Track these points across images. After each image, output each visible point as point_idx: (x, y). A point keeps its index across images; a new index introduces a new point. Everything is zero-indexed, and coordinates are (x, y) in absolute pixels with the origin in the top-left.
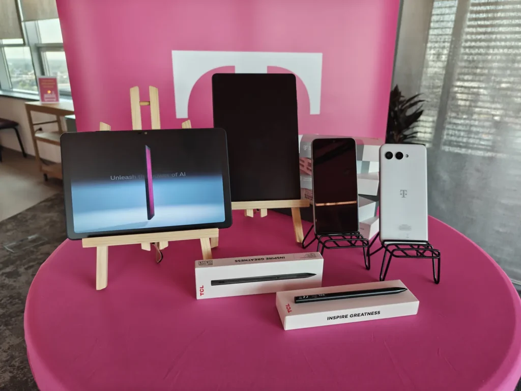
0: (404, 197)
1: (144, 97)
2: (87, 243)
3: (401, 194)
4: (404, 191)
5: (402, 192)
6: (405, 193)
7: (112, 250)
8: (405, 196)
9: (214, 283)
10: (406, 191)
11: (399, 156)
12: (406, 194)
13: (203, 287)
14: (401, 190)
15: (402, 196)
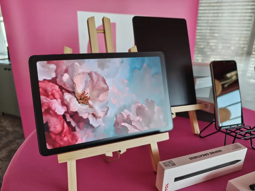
9: (177, 179)
13: (168, 185)
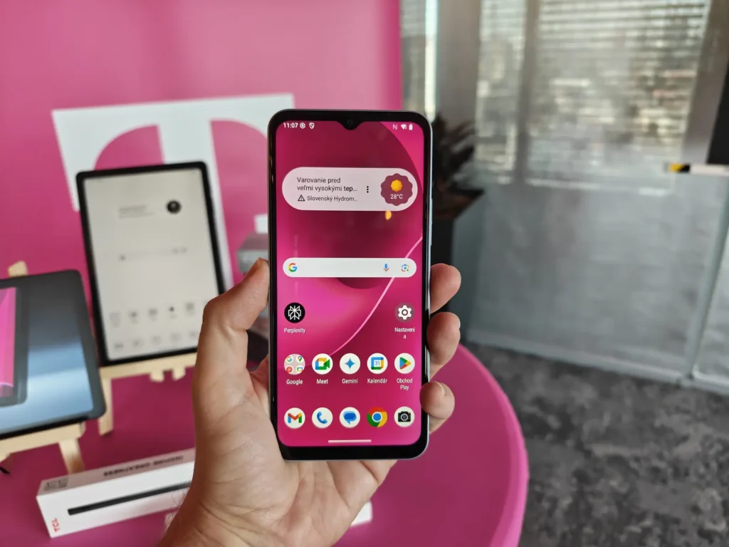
9: (74, 511)
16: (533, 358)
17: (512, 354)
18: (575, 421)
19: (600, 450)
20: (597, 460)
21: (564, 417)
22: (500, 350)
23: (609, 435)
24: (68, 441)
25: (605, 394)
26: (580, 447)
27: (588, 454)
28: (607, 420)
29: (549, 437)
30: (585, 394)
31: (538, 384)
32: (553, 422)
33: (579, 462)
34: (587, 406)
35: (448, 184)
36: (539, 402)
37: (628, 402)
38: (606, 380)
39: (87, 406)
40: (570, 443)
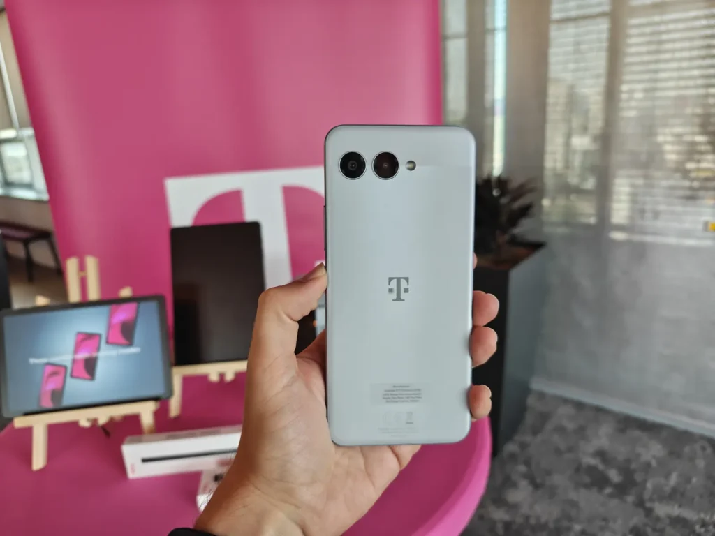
0: (399, 298)
1: (82, 267)
2: (19, 422)
3: (391, 290)
4: (399, 280)
5: (394, 284)
6: (404, 284)
7: (52, 429)
8: (403, 295)
9: (145, 460)
10: (407, 279)
11: (387, 165)
12: (406, 291)
14: (391, 279)
15: (394, 296)
16: (599, 410)
17: (579, 406)
18: (638, 477)
19: (662, 510)
20: (658, 519)
21: (627, 472)
22: (566, 401)
23: (675, 495)
24: (146, 412)
25: (674, 454)
26: (640, 503)
27: (649, 512)
28: (674, 479)
29: (608, 490)
30: (653, 451)
31: (603, 437)
32: (614, 475)
33: (637, 519)
34: (654, 463)
35: (507, 237)
36: (601, 454)
37: (701, 463)
38: (678, 440)
39: (158, 390)
40: (630, 499)
